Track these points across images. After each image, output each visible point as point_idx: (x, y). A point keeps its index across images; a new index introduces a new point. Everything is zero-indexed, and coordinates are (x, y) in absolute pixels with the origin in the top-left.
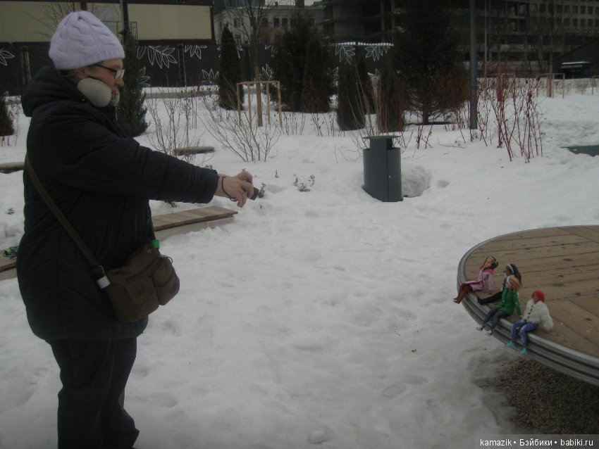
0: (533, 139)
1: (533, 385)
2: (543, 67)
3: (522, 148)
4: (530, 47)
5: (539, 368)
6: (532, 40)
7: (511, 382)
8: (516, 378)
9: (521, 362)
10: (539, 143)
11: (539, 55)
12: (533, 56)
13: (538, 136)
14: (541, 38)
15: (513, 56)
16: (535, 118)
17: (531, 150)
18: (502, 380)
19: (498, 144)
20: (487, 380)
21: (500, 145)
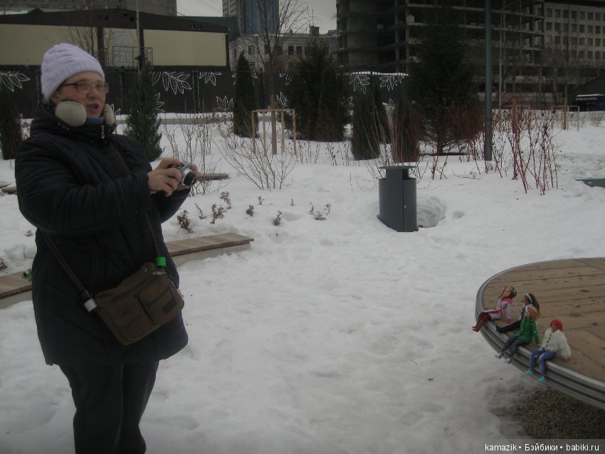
0: (548, 171)
1: (550, 415)
2: (558, 99)
3: (538, 181)
4: (544, 79)
5: (555, 398)
6: (546, 72)
7: (527, 412)
8: (532, 408)
9: (537, 392)
10: (554, 175)
11: (554, 87)
12: (547, 88)
13: (553, 168)
14: (556, 70)
15: (527, 88)
16: (551, 150)
17: (546, 183)
18: (519, 410)
19: (513, 176)
20: (504, 409)
21: (515, 176)
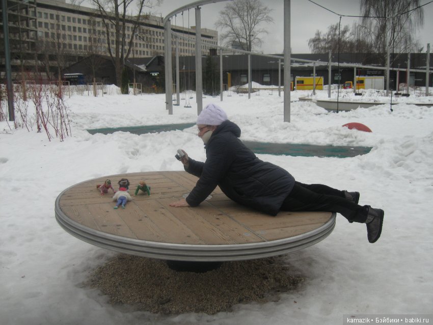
0: (63, 124)
1: (113, 279)
2: (50, 77)
3: (57, 131)
4: (40, 62)
5: (113, 269)
6: (41, 57)
7: (98, 281)
8: (100, 278)
9: (100, 268)
10: (68, 127)
11: (47, 68)
12: (42, 69)
13: (67, 123)
14: (47, 56)
15: (28, 69)
17: (63, 133)
18: (92, 281)
19: (37, 130)
20: (83, 283)
21: (39, 130)
